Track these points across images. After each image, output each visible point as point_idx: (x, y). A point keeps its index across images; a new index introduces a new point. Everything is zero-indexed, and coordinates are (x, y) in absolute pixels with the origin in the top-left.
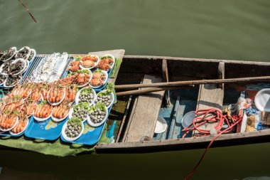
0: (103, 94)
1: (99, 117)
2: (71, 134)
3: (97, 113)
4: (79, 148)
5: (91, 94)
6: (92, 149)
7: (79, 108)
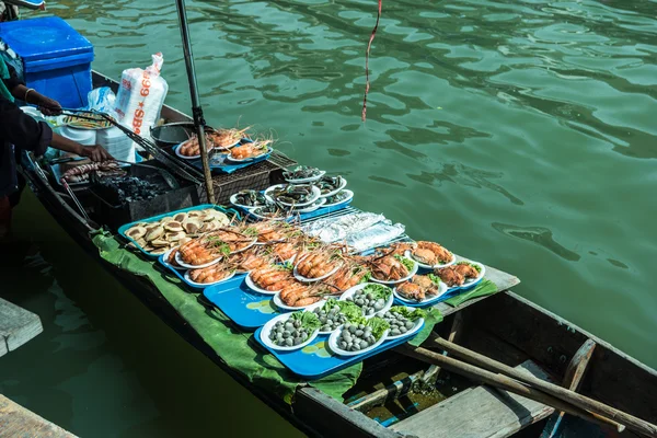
0: (404, 313)
1: (358, 340)
2: (280, 335)
3: (359, 332)
4: (271, 368)
5: (381, 301)
6: (290, 384)
7: (337, 307)
